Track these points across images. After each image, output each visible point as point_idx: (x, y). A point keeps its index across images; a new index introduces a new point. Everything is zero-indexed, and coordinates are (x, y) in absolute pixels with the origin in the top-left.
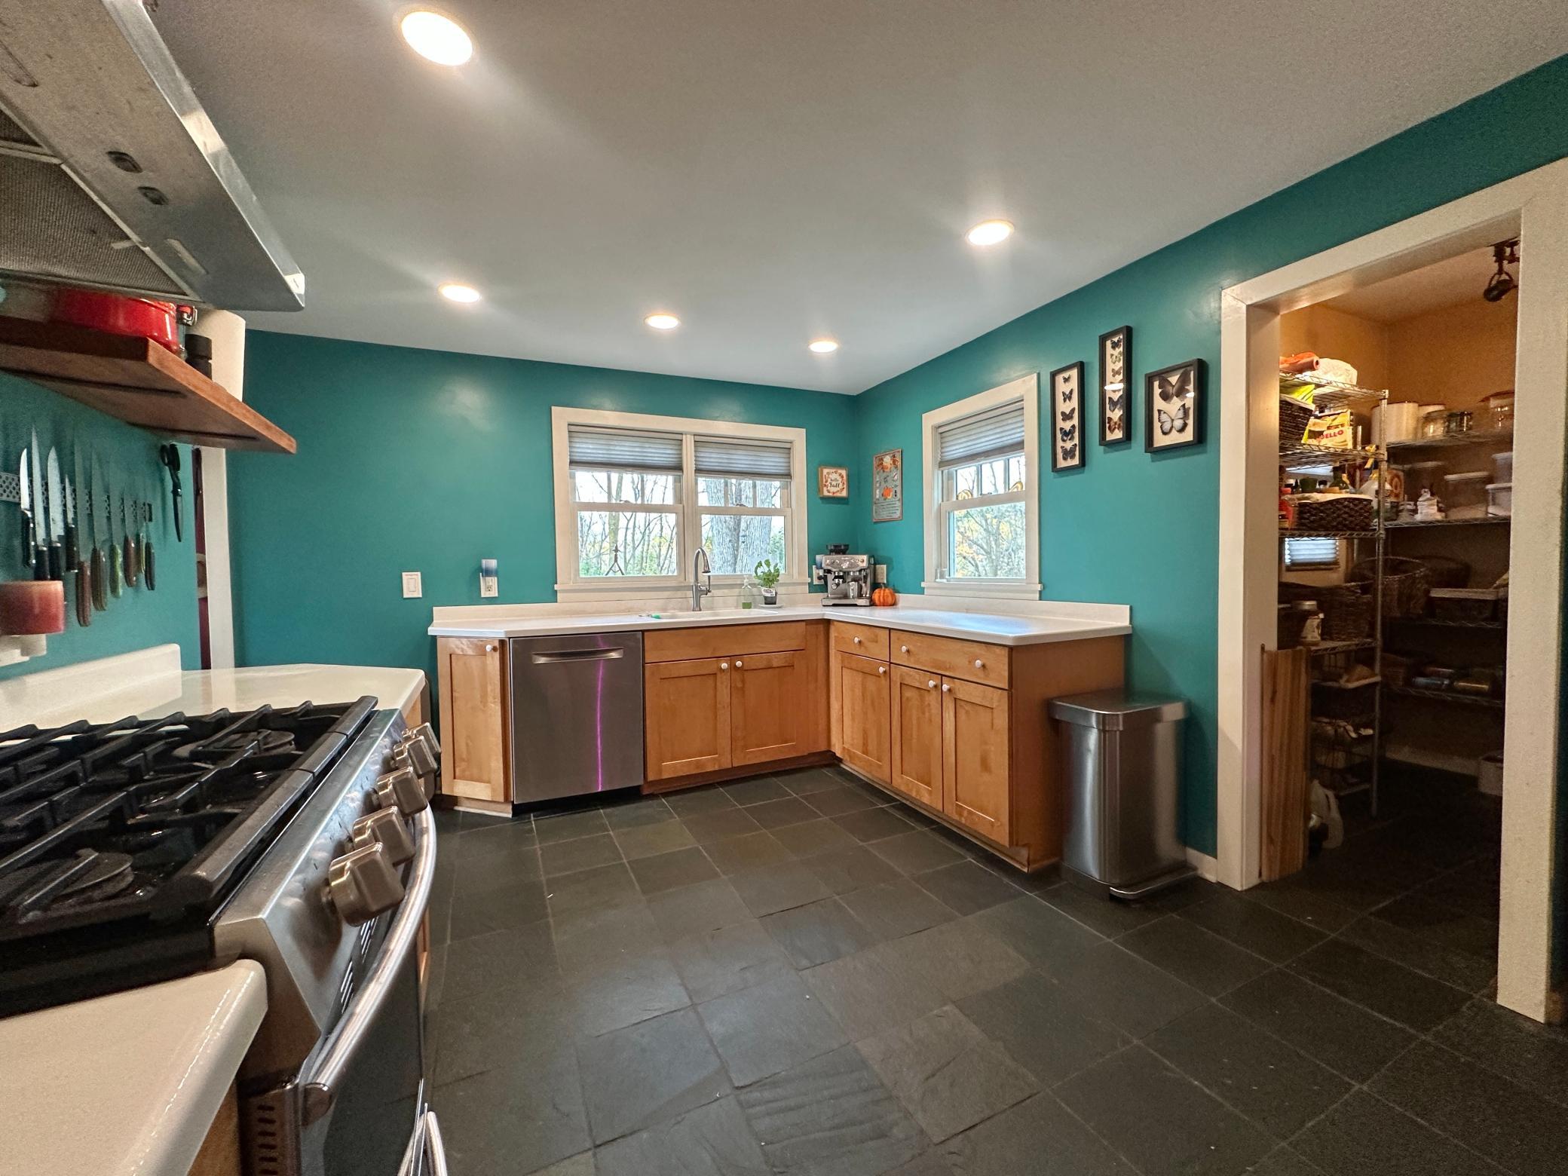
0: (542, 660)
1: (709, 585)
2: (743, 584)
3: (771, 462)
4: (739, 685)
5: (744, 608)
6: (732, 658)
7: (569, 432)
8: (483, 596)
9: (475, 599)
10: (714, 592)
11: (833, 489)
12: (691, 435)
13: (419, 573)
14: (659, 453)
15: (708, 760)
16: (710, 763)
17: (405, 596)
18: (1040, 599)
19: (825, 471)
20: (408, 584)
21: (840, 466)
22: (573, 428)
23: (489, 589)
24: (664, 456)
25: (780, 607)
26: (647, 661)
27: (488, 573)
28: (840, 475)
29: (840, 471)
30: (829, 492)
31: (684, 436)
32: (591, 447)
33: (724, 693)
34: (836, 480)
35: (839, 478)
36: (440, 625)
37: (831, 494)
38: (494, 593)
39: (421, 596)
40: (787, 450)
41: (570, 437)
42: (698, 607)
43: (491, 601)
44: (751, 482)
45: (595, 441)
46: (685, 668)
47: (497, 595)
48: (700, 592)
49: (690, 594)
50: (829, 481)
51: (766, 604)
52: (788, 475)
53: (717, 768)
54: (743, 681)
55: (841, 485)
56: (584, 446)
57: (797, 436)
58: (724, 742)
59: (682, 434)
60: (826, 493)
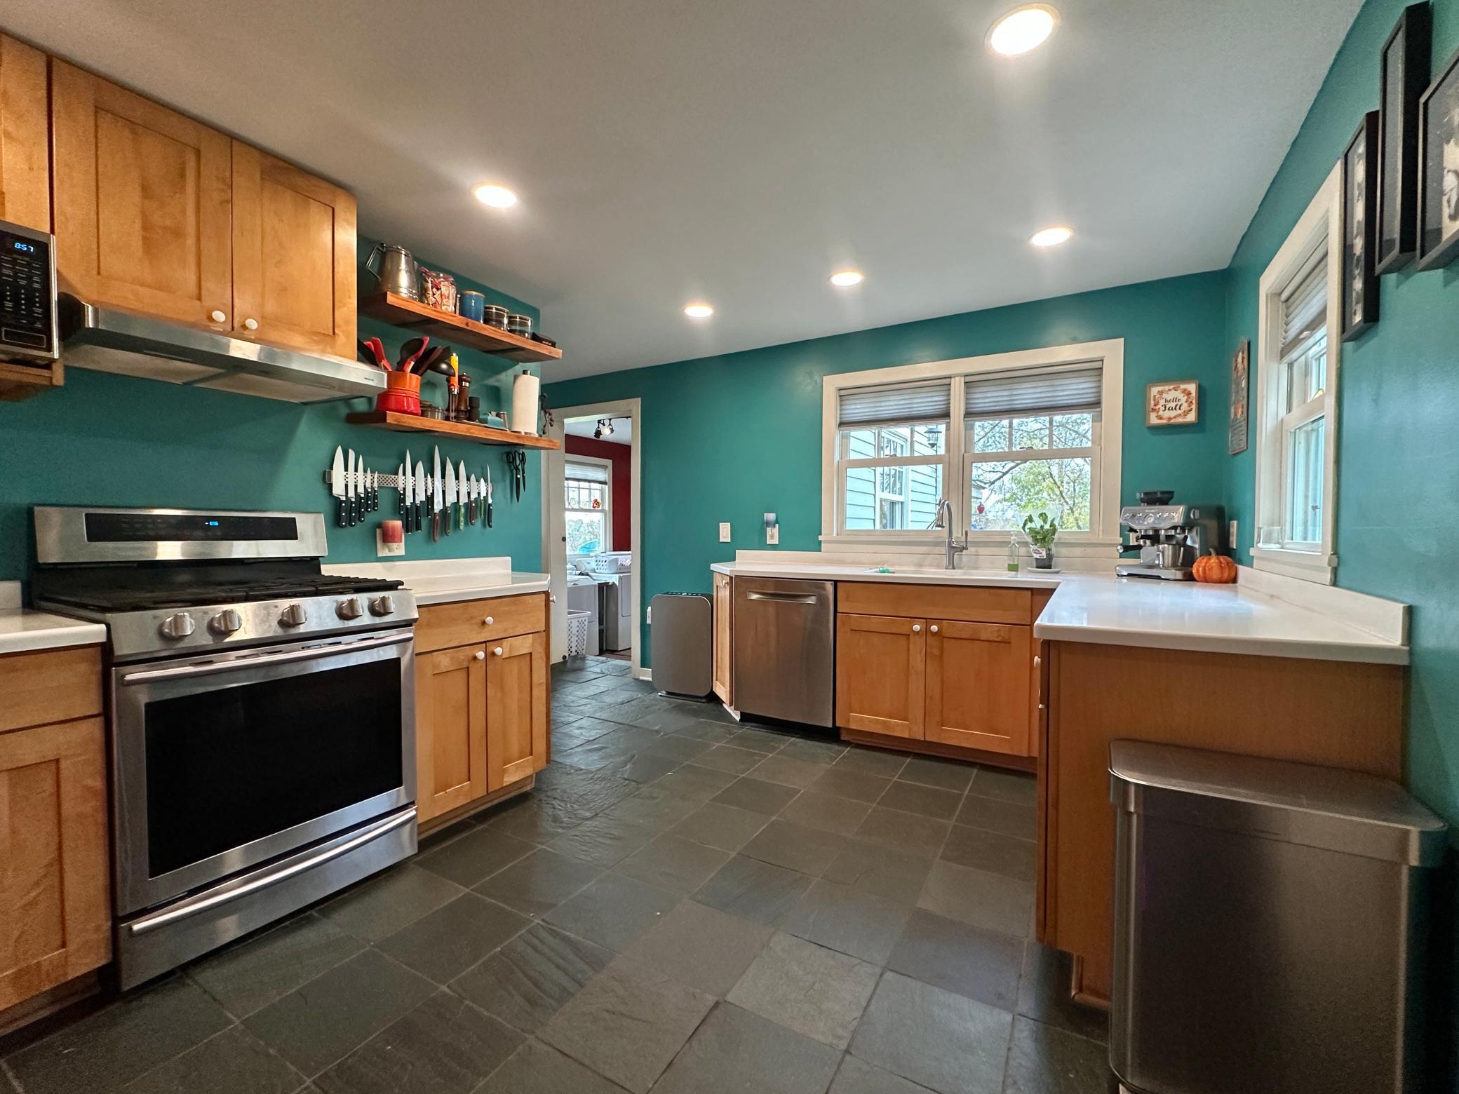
0: (755, 597)
1: (966, 542)
2: (1010, 542)
3: (1076, 389)
4: (936, 652)
5: (1009, 570)
6: (928, 621)
7: (840, 396)
8: (768, 543)
9: (763, 546)
10: (971, 550)
11: (1167, 414)
12: (961, 376)
13: (729, 524)
14: (926, 402)
15: (898, 725)
16: (900, 728)
17: (721, 541)
18: (1334, 583)
19: (1155, 391)
20: (723, 531)
21: (1187, 379)
22: (843, 392)
23: (772, 537)
24: (931, 404)
25: (1057, 573)
26: (839, 610)
27: (768, 524)
28: (1184, 391)
29: (1183, 386)
30: (1161, 418)
31: (953, 379)
32: (858, 407)
33: (918, 661)
34: (1175, 400)
35: (1183, 398)
36: (740, 563)
37: (1164, 421)
38: (776, 541)
39: (729, 541)
40: (1096, 370)
41: (841, 401)
42: (952, 565)
43: (774, 547)
44: (1047, 418)
45: (862, 401)
46: (875, 623)
47: (777, 543)
48: (954, 550)
49: (944, 550)
50: (1162, 402)
51: (1037, 567)
52: (1096, 404)
53: (906, 735)
54: (942, 649)
55: (1185, 407)
56: (853, 407)
57: (1112, 352)
58: (917, 711)
59: (951, 378)
60: (1154, 420)
